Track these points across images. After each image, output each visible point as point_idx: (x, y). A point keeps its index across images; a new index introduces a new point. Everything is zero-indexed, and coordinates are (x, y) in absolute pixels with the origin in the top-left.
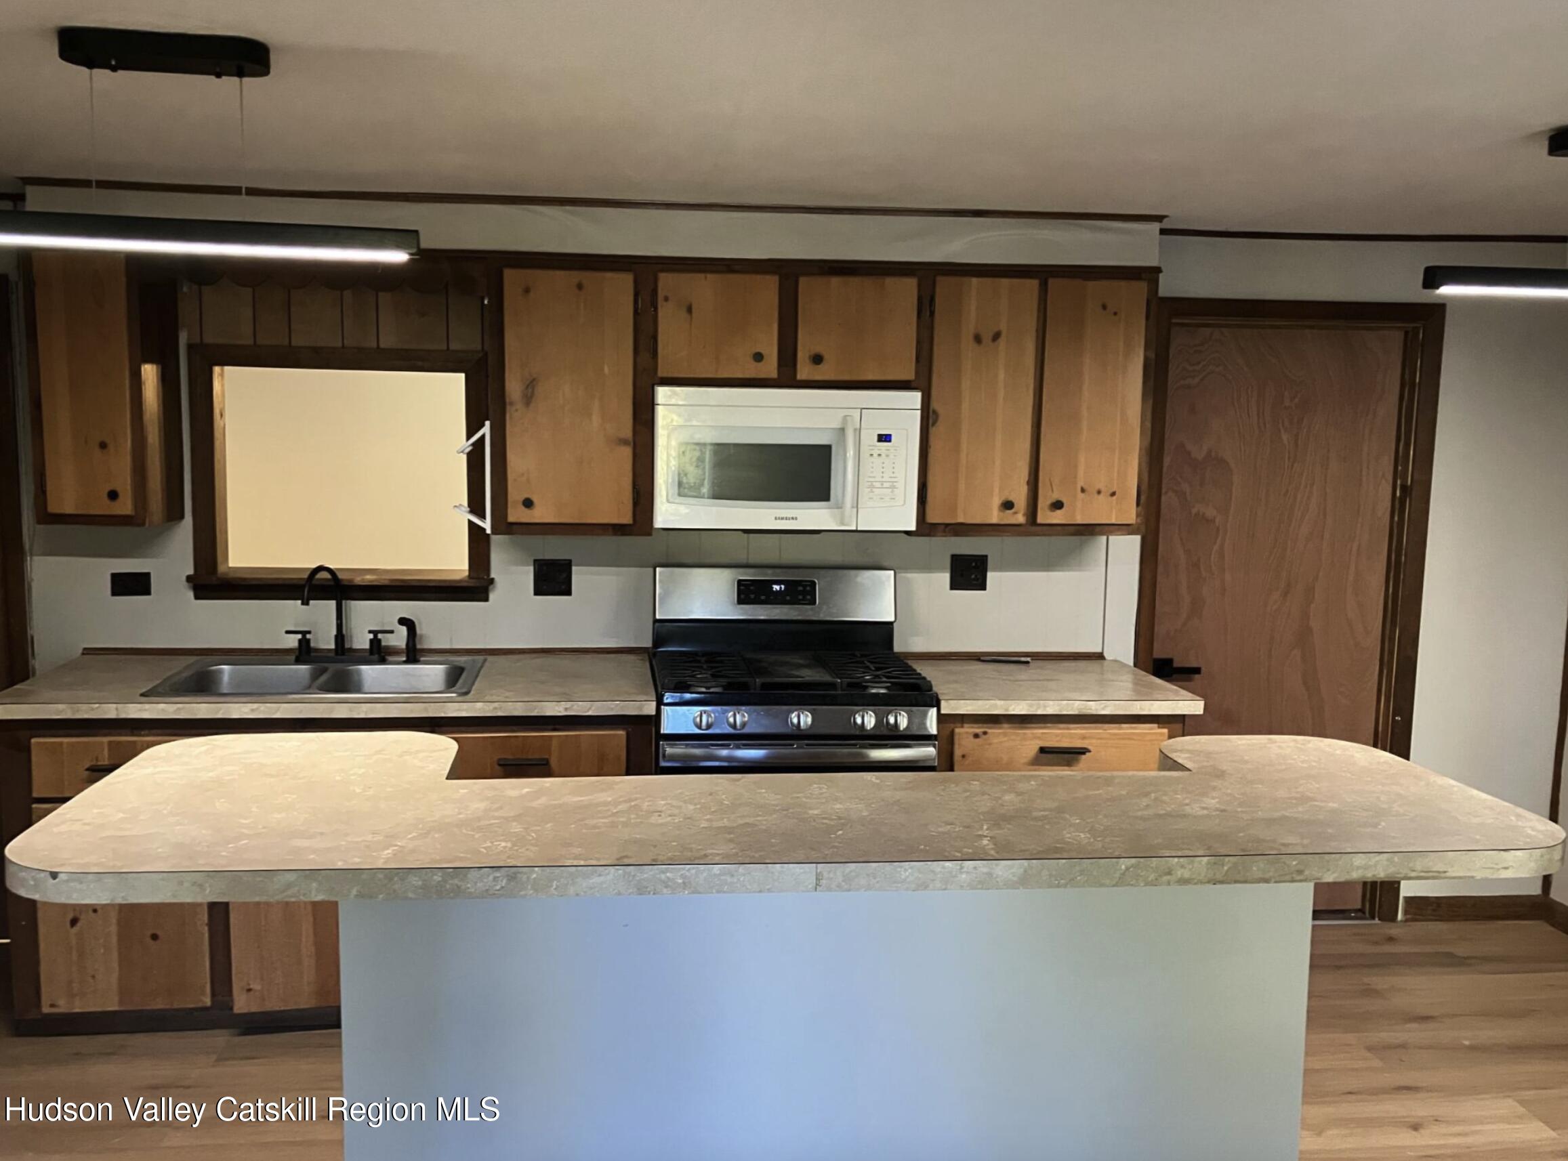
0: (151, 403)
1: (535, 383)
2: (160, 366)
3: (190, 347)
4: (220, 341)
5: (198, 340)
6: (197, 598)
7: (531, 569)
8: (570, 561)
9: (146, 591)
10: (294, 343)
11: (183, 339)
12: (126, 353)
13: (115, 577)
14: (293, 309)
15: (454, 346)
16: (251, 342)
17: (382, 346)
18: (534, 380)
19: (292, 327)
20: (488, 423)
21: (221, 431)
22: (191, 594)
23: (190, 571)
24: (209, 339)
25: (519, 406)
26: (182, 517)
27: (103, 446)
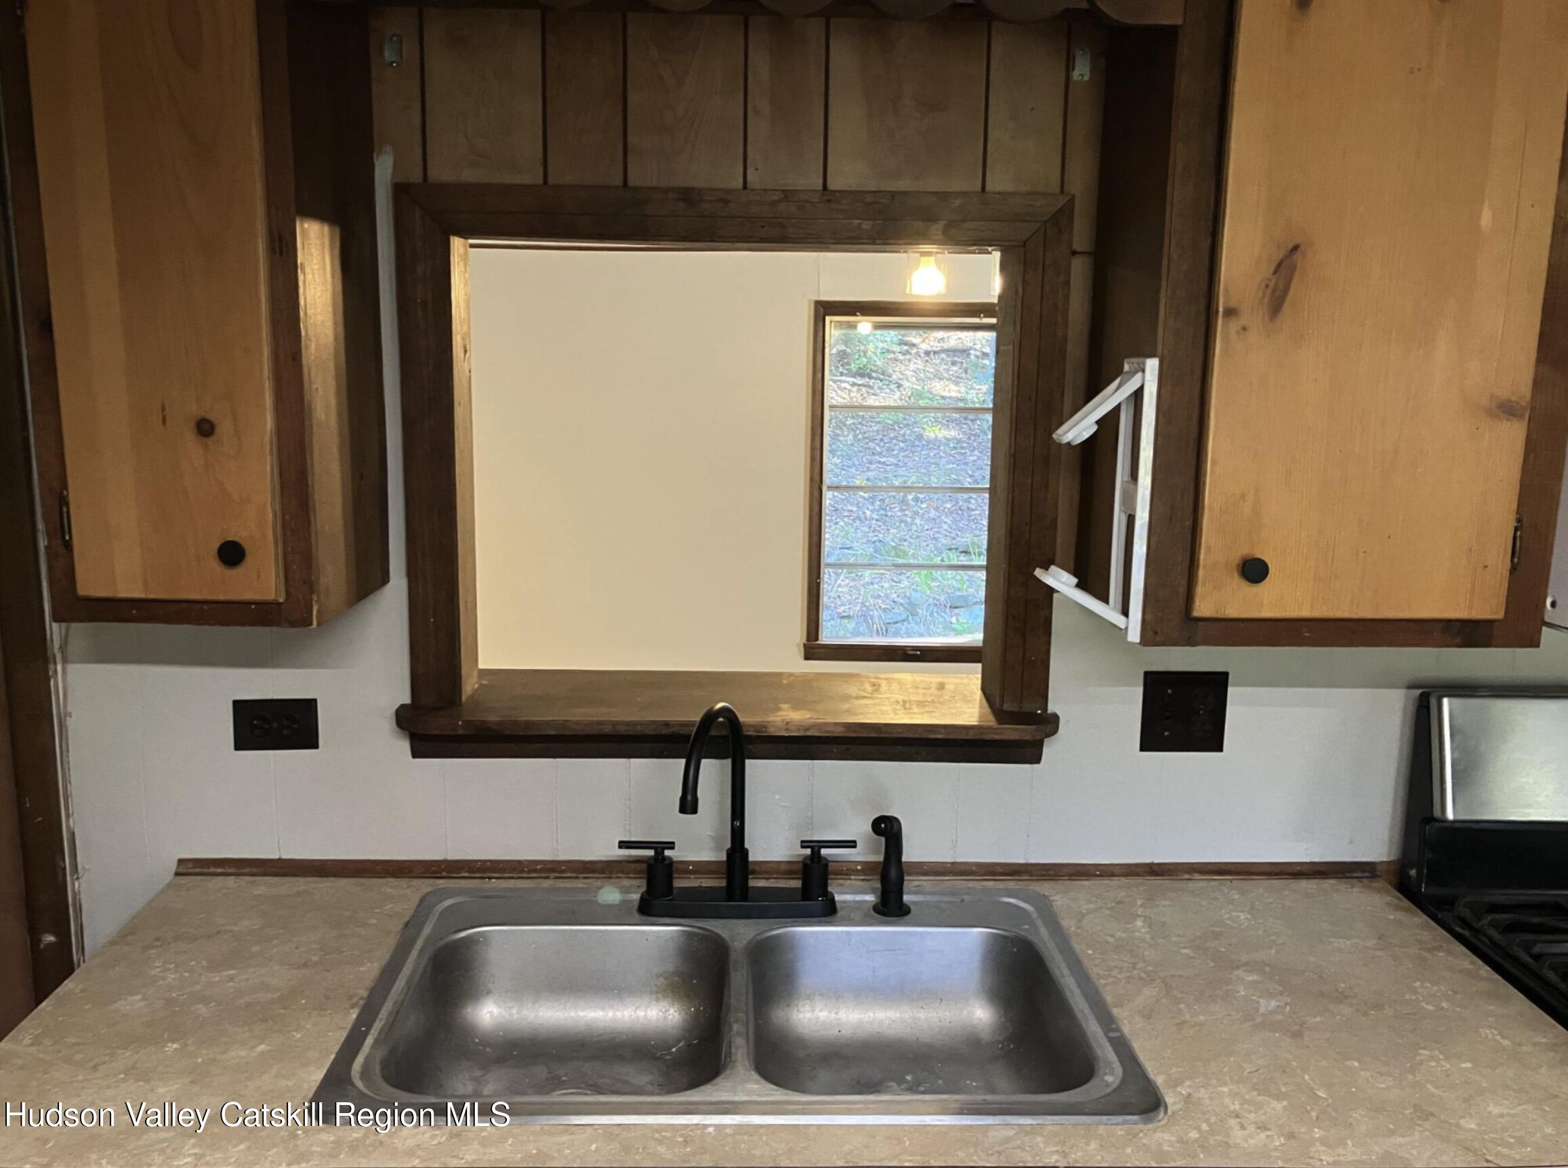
0: (319, 318)
1: (1298, 256)
2: (337, 230)
3: (400, 191)
4: (469, 176)
5: (417, 177)
6: (415, 754)
7: (1140, 690)
8: (1225, 676)
9: (308, 739)
10: (634, 180)
11: (384, 170)
12: (258, 190)
13: (242, 709)
14: (632, 99)
15: (999, 182)
16: (532, 177)
17: (833, 184)
18: (1296, 248)
19: (632, 140)
20: (1152, 365)
21: (465, 384)
22: (405, 746)
23: (404, 697)
24: (441, 172)
25: (1252, 317)
26: (385, 580)
27: (205, 428)
